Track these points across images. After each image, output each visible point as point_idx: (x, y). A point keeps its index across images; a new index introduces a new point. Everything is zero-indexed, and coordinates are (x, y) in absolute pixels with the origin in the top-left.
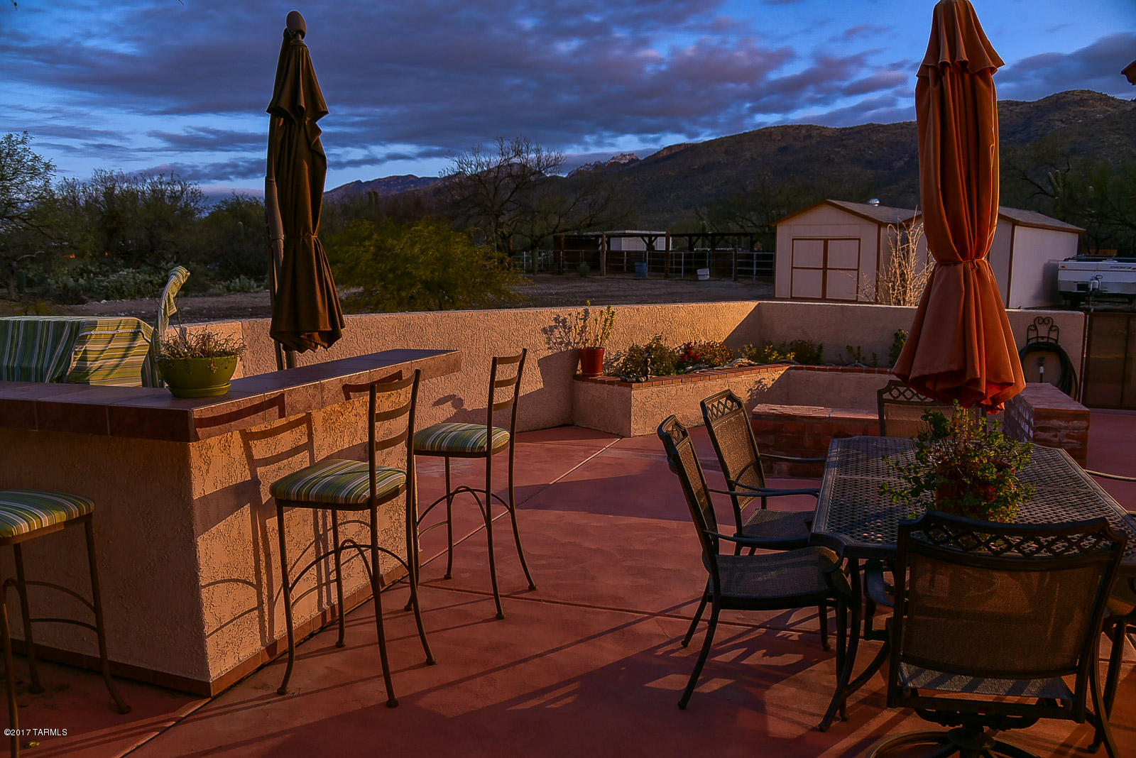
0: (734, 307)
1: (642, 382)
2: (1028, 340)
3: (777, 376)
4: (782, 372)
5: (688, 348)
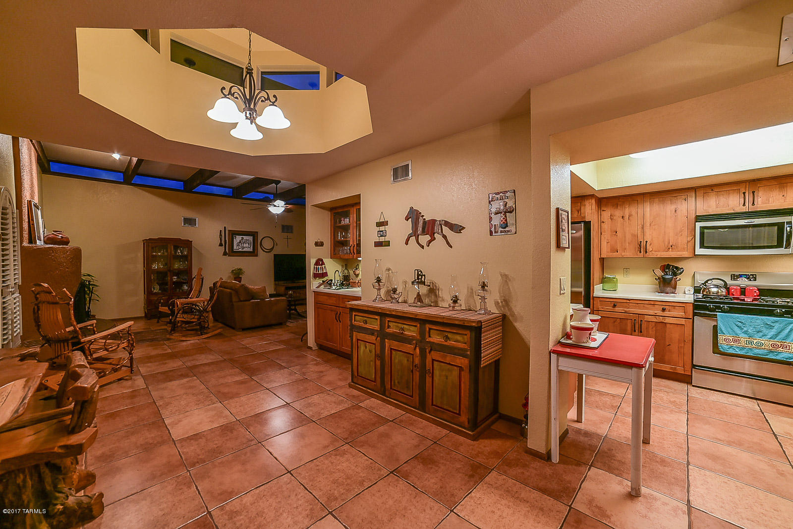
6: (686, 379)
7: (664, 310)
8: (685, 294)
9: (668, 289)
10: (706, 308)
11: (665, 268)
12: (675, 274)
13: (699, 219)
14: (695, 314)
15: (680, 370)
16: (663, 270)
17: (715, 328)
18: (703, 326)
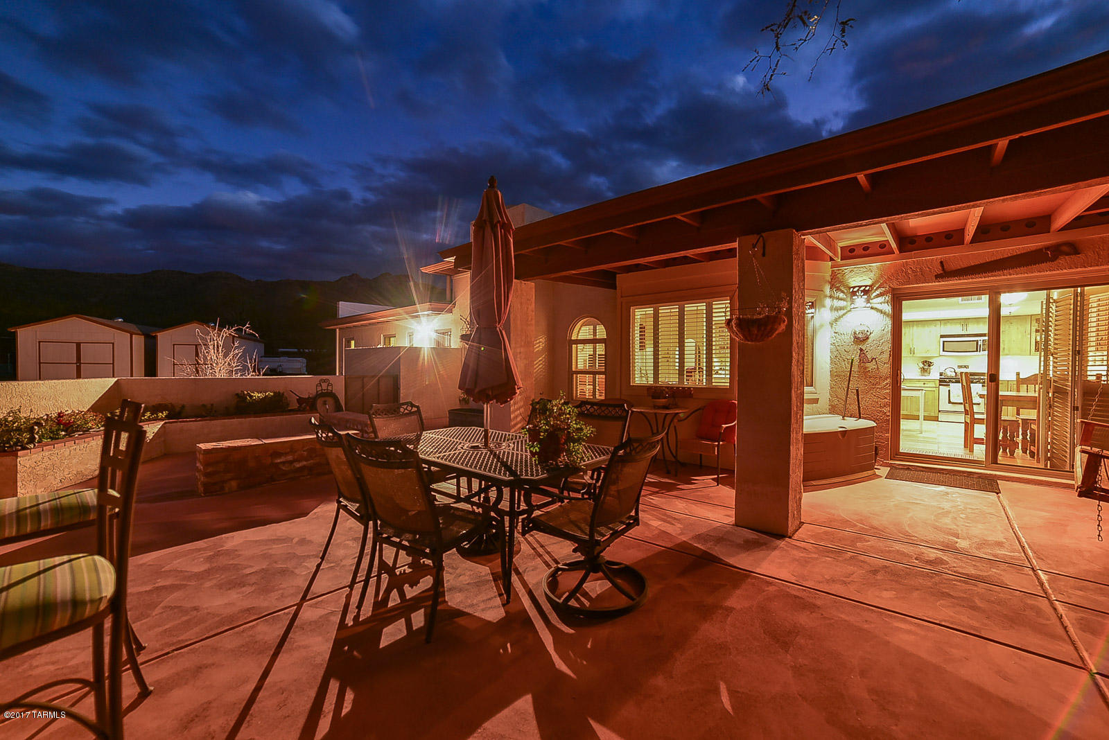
0: (96, 382)
1: (31, 448)
2: (317, 392)
3: (156, 430)
4: (159, 426)
5: (60, 415)
6: (936, 419)
7: (924, 384)
8: (935, 375)
9: (926, 374)
10: (945, 382)
11: (924, 363)
12: (929, 366)
13: (942, 336)
14: (940, 385)
15: (933, 414)
16: (923, 364)
17: (949, 391)
18: (944, 390)
